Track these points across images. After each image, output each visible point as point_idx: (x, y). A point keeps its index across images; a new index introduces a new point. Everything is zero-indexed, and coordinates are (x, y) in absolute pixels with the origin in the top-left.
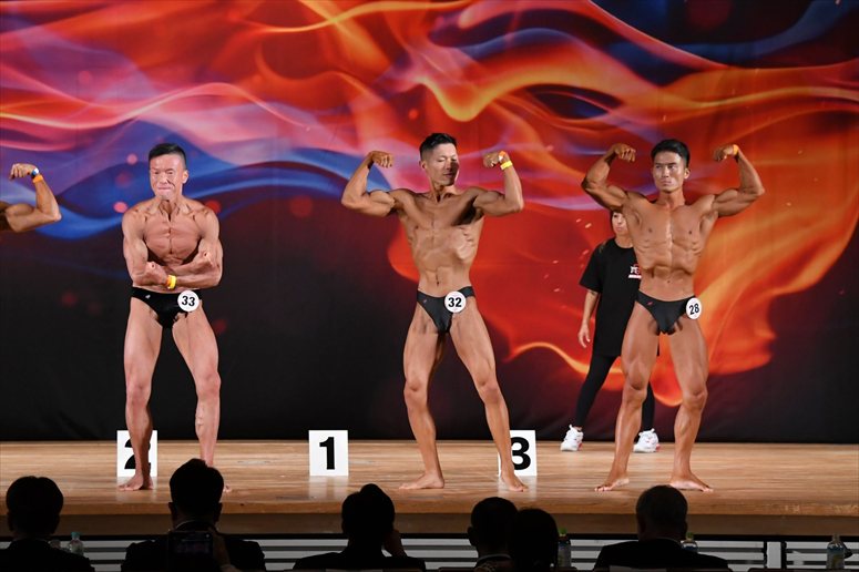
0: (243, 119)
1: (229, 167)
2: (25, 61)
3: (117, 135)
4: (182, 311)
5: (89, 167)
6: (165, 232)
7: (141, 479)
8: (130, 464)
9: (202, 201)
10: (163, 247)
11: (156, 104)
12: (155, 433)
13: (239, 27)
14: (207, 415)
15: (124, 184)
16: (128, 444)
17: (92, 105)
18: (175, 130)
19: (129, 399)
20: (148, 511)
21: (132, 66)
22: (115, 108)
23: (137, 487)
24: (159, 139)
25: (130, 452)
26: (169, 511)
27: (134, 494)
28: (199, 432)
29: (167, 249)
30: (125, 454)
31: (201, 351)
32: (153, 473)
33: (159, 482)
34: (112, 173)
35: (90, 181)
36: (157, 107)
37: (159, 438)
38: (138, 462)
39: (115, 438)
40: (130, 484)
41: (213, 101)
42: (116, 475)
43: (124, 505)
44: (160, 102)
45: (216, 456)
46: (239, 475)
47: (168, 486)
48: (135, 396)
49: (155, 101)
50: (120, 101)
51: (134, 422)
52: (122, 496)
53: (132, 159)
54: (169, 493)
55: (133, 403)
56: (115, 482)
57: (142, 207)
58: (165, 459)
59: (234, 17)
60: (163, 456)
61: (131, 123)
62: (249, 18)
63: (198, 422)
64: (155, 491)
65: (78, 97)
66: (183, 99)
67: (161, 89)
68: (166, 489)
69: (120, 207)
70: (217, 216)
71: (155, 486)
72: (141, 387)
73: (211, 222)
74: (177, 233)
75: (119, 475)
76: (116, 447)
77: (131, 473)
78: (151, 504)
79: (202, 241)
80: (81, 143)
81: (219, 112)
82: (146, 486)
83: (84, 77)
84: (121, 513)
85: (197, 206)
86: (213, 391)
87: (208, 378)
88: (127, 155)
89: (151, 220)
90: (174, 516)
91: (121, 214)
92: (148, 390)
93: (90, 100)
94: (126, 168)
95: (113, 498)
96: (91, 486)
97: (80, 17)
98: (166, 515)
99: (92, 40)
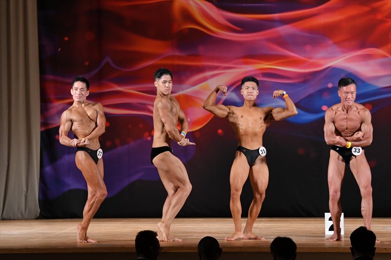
0: (383, 65)
1: (376, 88)
2: (281, 42)
3: (323, 74)
4: (354, 155)
5: (310, 90)
6: (344, 119)
7: (336, 236)
8: (331, 229)
9: (364, 104)
10: (343, 126)
11: (341, 59)
12: (343, 214)
13: (382, 22)
14: (367, 205)
15: (327, 97)
16: (330, 219)
17: (312, 61)
18: (350, 71)
19: (331, 198)
20: (340, 251)
21: (330, 42)
22: (322, 62)
23: (335, 239)
24: (343, 76)
25: (331, 223)
26: (350, 251)
27: (334, 242)
28: (363, 213)
29: (345, 127)
30: (328, 224)
31: (363, 175)
32: (342, 233)
33: (345, 237)
34: (321, 92)
35: (310, 96)
36: (342, 61)
37: (345, 217)
38: (335, 227)
39: (324, 216)
40: (332, 238)
41: (368, 57)
42: (324, 233)
43: (329, 248)
44: (343, 58)
45: (371, 225)
46: (383, 234)
47: (349, 239)
48: (333, 196)
49: (341, 58)
50: (324, 58)
51: (333, 208)
52: (328, 244)
53: (330, 85)
54: (350, 242)
55: (332, 200)
56: (324, 237)
57: (334, 107)
58: (348, 226)
59: (379, 17)
60: (347, 225)
61: (329, 69)
62: (387, 17)
63: (362, 209)
64: (343, 242)
65: (305, 57)
66: (355, 56)
67: (344, 52)
68: (348, 241)
69: (324, 108)
70: (370, 111)
71: (343, 239)
72: (336, 192)
73: (367, 115)
74: (351, 120)
75: (326, 234)
76: (324, 220)
77: (332, 233)
78: (342, 248)
79: (363, 124)
80: (306, 79)
81: (372, 62)
82: (339, 239)
83: (308, 48)
84: (328, 251)
85: (361, 107)
86: (368, 194)
87: (366, 188)
88: (328, 83)
89: (338, 113)
90: (353, 253)
91: (325, 111)
92: (339, 194)
93: (310, 58)
94: (328, 89)
95: (324, 245)
96: (312, 238)
97: (306, 20)
98: (349, 253)
99: (312, 30)
